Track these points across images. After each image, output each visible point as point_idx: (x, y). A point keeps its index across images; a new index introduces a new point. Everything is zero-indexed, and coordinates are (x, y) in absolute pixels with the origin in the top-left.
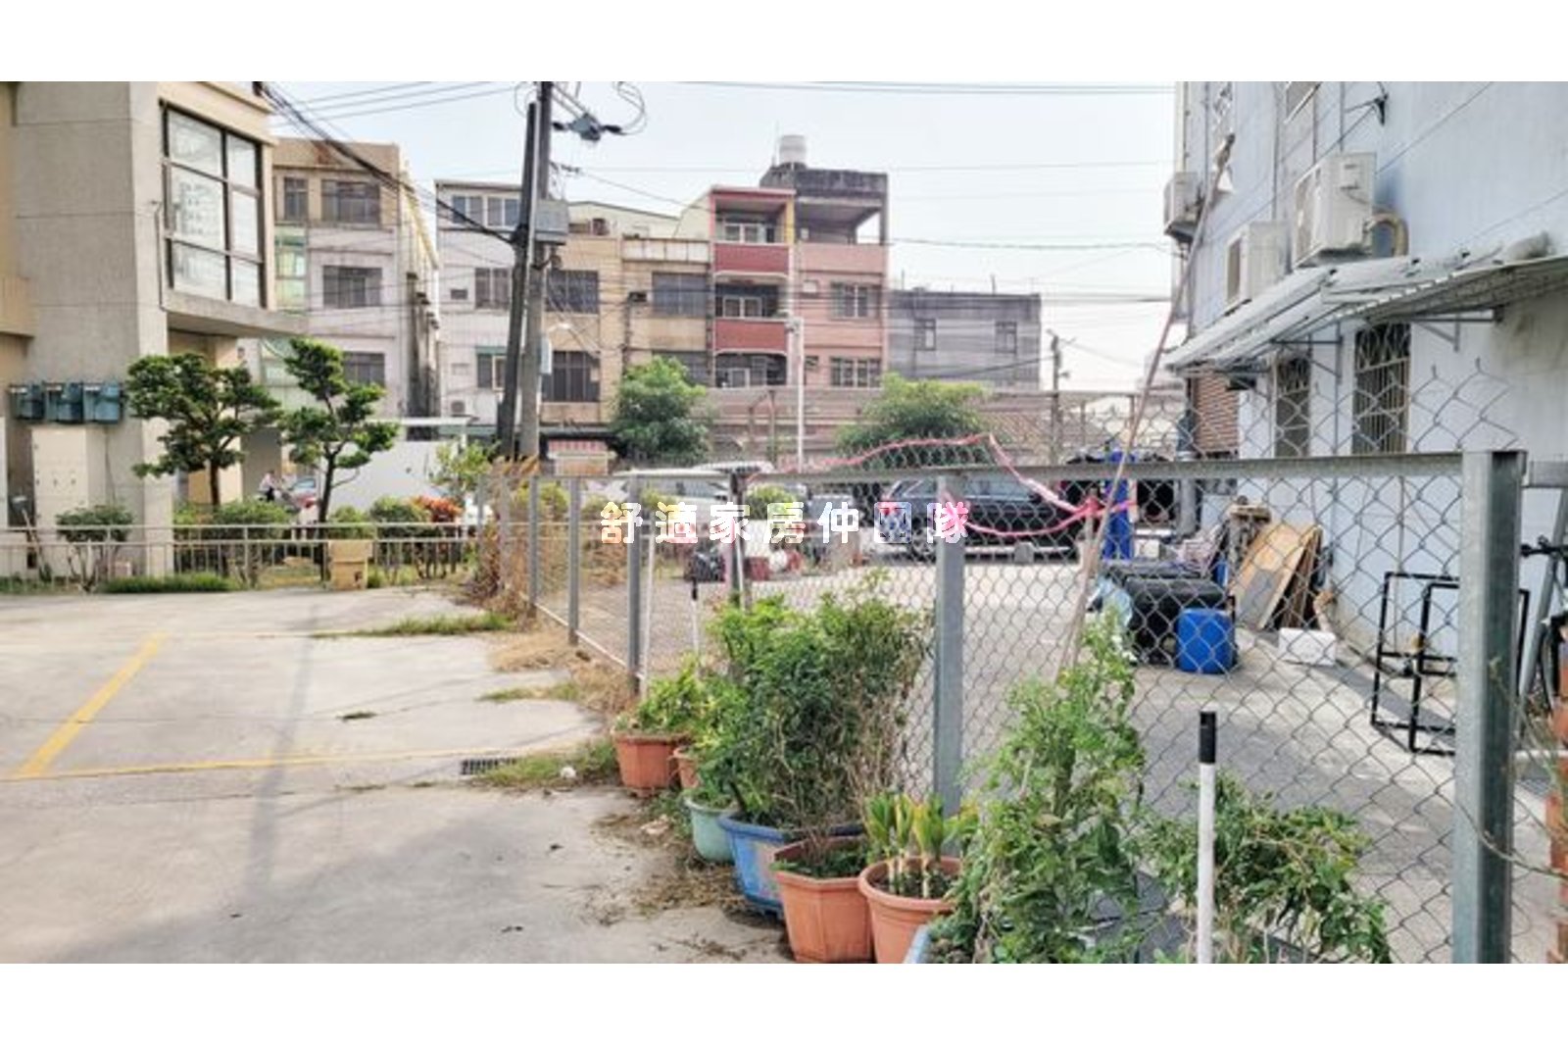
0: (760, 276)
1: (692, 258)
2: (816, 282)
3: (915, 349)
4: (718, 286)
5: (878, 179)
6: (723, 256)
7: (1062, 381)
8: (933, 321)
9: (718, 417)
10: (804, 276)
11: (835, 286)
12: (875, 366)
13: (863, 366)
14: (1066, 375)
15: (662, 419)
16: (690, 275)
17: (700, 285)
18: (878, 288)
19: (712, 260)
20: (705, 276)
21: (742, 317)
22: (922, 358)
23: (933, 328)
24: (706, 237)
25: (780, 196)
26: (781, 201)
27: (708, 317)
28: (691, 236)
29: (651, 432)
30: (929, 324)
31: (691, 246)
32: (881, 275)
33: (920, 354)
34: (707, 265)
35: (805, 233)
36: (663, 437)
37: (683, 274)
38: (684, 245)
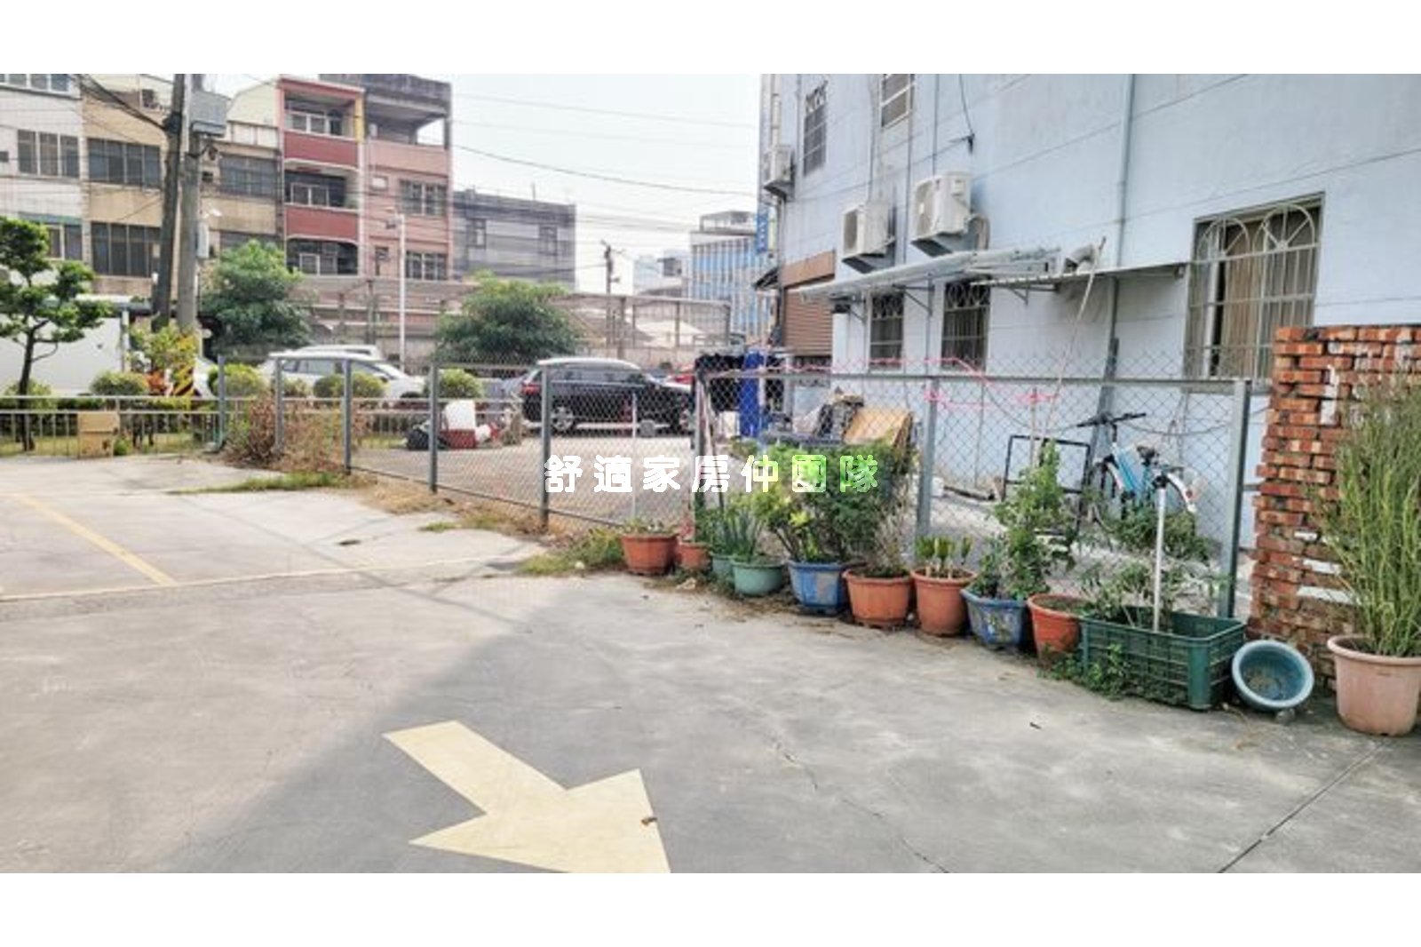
0: (328, 167)
1: (260, 143)
2: (386, 178)
3: (468, 246)
4: (287, 172)
5: (441, 89)
6: (293, 144)
7: (613, 285)
8: (483, 221)
9: (318, 302)
10: (373, 172)
11: (404, 183)
12: (441, 260)
13: (429, 259)
14: (617, 280)
15: (262, 301)
16: (258, 159)
17: (267, 169)
18: (444, 189)
19: (281, 147)
20: (274, 163)
21: (310, 205)
22: (474, 255)
23: (483, 228)
24: (275, 124)
25: (346, 91)
26: (348, 97)
27: (278, 202)
28: (261, 122)
29: (253, 312)
30: (479, 224)
31: (259, 131)
32: (446, 177)
33: (472, 250)
34: (277, 152)
35: (374, 128)
36: (264, 319)
37: (250, 158)
38: (252, 129)
